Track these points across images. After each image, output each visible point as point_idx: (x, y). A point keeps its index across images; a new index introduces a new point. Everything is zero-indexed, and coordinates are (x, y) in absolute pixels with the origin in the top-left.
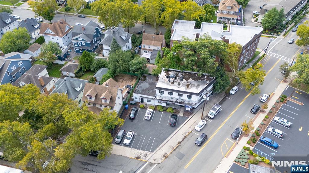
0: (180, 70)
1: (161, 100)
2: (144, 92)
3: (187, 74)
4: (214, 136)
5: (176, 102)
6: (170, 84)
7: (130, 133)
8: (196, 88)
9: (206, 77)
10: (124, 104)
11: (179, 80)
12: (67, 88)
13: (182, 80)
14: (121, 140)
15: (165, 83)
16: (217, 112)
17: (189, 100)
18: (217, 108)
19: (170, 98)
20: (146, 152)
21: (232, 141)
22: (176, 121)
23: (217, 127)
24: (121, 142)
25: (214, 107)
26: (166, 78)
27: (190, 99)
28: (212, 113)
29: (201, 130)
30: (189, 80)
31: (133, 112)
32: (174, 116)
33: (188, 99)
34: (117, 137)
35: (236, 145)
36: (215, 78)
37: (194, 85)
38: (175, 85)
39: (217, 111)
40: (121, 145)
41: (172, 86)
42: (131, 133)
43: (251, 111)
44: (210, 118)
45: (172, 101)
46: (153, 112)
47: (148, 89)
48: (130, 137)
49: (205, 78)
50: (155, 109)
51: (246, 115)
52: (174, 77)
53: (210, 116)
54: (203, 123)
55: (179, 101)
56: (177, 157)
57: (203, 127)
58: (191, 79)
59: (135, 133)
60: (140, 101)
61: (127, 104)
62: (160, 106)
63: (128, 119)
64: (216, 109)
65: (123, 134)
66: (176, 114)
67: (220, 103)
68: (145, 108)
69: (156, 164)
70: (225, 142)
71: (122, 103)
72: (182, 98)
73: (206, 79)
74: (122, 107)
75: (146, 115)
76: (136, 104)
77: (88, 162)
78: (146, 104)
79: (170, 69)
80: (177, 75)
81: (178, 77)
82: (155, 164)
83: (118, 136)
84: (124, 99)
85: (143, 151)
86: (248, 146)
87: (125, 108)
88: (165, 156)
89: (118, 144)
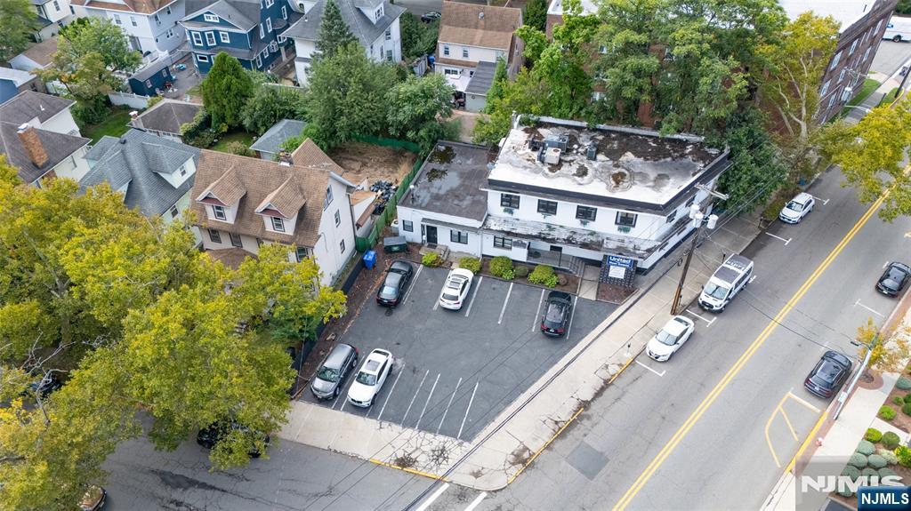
0: (585, 124)
1: (508, 233)
2: (438, 203)
3: (613, 135)
4: (732, 383)
5: (569, 241)
6: (547, 171)
7: (375, 361)
8: (653, 187)
9: (689, 149)
10: (361, 247)
11: (579, 159)
12: (131, 171)
13: (595, 159)
14: (340, 386)
15: (525, 167)
16: (736, 286)
17: (622, 234)
18: (737, 270)
19: (544, 227)
20: (442, 438)
21: (813, 406)
22: (567, 316)
23: (739, 345)
24: (335, 395)
25: (724, 265)
26: (529, 151)
27: (627, 230)
28: (715, 289)
29: (672, 355)
30: (623, 159)
31: (392, 280)
32: (561, 297)
33: (620, 229)
34: (322, 374)
35: (830, 423)
36: (726, 151)
37: (644, 177)
38: (566, 176)
39: (739, 282)
40: (337, 408)
41: (553, 177)
42: (381, 359)
43: (878, 288)
44: (706, 309)
45: (550, 237)
46: (474, 283)
47: (454, 194)
48: (376, 373)
49: (687, 151)
50: (481, 268)
51: (857, 303)
52: (560, 146)
53: (710, 301)
54: (682, 327)
55: (579, 239)
56: (572, 464)
57: (681, 341)
58: (629, 156)
59: (399, 362)
60: (425, 237)
61: (371, 249)
62: (503, 258)
63: (374, 304)
64: (735, 274)
65: (345, 362)
66: (566, 290)
67: (749, 253)
68: (441, 265)
69: (484, 495)
70: (779, 407)
71: (350, 245)
72: (592, 226)
73: (690, 157)
74: (352, 260)
75: (446, 290)
76: (407, 249)
77: (189, 474)
78: (447, 251)
79: (545, 119)
80: (573, 140)
81: (576, 146)
82: (477, 492)
83: (327, 369)
84: (358, 226)
85: (430, 436)
86: (884, 428)
87: (363, 264)
88: (523, 460)
89: (325, 401)
